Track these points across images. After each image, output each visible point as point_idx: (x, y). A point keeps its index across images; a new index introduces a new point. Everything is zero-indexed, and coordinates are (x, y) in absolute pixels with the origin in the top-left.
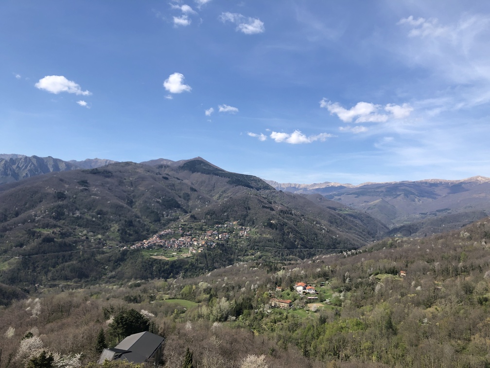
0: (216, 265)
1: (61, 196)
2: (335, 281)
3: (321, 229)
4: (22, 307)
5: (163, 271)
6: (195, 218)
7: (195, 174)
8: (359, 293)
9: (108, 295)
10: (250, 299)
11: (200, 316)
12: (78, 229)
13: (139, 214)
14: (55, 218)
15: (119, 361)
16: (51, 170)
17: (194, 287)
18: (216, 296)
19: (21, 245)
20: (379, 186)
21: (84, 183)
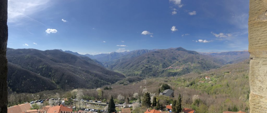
0: (185, 73)
1: (149, 58)
2: (215, 76)
3: (211, 63)
4: (143, 82)
5: (173, 75)
6: (180, 62)
7: (179, 51)
8: (221, 78)
9: (160, 80)
10: (194, 81)
11: (182, 86)
12: (153, 65)
13: (167, 61)
14: (148, 63)
15: (164, 95)
16: (146, 52)
17: (180, 78)
18: (186, 81)
19: (142, 68)
20: (225, 53)
21: (153, 54)
